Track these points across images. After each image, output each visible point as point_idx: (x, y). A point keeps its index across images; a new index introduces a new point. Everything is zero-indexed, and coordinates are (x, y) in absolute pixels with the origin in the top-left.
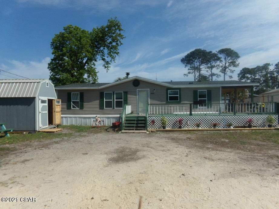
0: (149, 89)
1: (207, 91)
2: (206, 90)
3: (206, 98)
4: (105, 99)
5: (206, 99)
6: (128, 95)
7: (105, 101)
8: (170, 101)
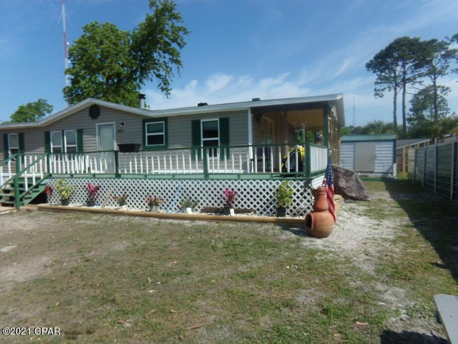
0: (114, 123)
1: (220, 119)
2: (217, 119)
3: (217, 137)
4: (53, 145)
5: (218, 139)
6: (84, 136)
7: (53, 148)
8: (149, 145)
